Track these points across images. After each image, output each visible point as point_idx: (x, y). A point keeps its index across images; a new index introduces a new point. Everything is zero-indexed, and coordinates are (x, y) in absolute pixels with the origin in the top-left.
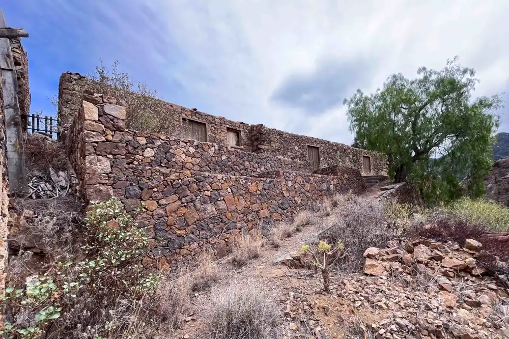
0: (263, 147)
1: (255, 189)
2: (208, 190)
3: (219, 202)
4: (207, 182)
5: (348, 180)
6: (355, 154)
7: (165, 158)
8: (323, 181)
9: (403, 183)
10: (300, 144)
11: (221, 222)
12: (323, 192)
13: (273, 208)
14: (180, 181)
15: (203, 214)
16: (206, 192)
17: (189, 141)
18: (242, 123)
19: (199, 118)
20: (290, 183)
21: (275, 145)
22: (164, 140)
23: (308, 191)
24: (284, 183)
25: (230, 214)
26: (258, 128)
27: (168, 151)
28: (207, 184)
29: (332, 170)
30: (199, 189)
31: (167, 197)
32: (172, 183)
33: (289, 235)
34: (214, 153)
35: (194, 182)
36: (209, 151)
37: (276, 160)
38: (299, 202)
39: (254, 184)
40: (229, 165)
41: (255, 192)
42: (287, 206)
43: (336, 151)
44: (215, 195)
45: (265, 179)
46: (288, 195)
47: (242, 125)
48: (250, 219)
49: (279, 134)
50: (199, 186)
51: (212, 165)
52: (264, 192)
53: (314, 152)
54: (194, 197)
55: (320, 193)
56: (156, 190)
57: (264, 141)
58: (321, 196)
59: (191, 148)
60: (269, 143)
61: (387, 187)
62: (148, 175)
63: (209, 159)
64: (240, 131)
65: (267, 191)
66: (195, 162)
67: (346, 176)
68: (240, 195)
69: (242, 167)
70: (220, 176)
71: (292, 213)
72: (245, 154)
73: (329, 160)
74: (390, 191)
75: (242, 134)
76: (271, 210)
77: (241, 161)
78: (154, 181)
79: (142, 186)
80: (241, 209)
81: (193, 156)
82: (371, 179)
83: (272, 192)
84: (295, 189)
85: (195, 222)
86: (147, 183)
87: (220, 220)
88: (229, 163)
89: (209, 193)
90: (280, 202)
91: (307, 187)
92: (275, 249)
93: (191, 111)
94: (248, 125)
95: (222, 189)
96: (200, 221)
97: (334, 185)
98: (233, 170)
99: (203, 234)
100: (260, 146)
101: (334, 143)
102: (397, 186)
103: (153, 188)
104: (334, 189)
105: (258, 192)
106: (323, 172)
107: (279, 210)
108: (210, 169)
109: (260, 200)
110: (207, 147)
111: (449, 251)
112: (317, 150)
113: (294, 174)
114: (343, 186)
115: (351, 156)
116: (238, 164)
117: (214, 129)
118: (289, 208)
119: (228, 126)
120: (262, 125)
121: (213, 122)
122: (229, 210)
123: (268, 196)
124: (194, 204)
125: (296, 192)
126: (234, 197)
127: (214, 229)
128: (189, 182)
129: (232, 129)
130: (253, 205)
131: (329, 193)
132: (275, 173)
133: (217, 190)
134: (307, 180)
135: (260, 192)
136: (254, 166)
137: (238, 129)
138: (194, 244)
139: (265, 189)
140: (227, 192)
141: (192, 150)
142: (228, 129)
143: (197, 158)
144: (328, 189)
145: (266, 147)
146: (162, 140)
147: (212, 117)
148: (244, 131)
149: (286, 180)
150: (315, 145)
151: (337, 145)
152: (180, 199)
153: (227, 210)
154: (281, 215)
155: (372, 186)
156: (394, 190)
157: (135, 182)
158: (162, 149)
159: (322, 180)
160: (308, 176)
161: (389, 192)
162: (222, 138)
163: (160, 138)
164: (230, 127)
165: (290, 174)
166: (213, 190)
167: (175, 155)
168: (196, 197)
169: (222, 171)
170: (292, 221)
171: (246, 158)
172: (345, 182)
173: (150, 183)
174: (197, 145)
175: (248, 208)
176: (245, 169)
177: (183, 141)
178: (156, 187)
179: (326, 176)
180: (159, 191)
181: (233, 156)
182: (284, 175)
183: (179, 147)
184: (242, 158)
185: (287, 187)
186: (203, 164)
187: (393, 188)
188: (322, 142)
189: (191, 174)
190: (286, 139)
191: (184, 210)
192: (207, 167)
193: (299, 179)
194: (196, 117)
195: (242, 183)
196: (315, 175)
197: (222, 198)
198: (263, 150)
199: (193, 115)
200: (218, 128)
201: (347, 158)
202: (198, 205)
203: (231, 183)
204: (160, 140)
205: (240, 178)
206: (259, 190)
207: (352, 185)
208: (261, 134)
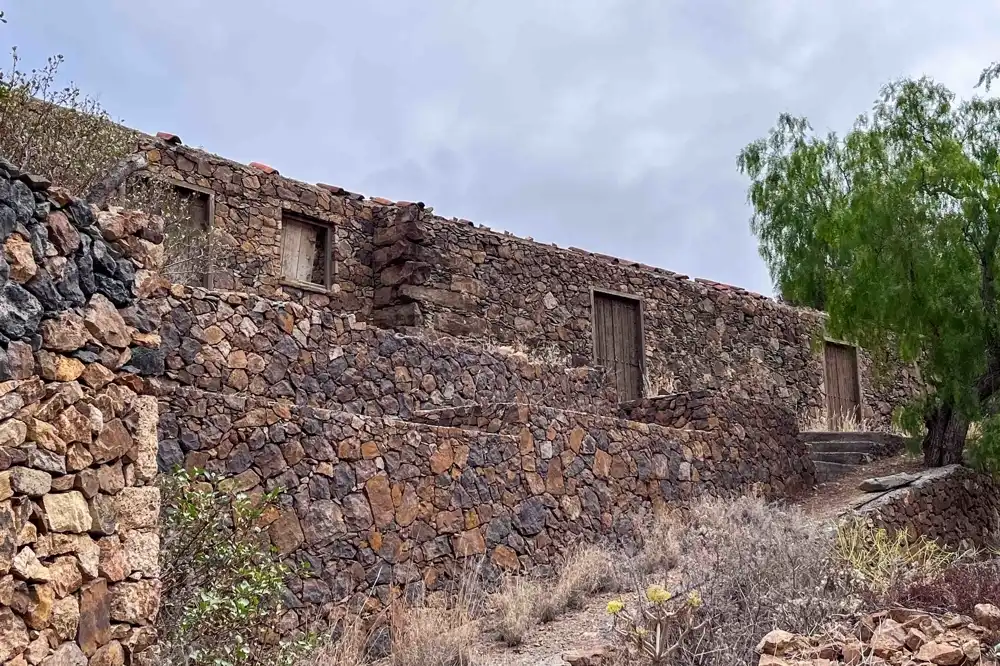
0: (420, 294)
1: (447, 462)
2: (328, 461)
3: (353, 499)
4: (326, 437)
5: (746, 446)
6: (790, 335)
7: (178, 355)
8: (655, 448)
9: (950, 469)
10: (565, 283)
11: (355, 559)
12: (654, 486)
13: (495, 528)
14: (266, 430)
15: (313, 528)
16: (324, 464)
17: (243, 299)
18: (340, 192)
19: (185, 175)
20: (548, 450)
21: (467, 289)
22: (177, 298)
23: (605, 480)
24: (530, 447)
25: (379, 534)
26: (406, 218)
27: (187, 333)
28: (326, 442)
29: (687, 407)
30: (308, 455)
31: (235, 474)
32: (247, 437)
33: (548, 618)
34: (308, 338)
35: (298, 434)
36: (296, 333)
37: (495, 361)
38: (576, 514)
39: (444, 446)
40: (348, 378)
41: (446, 474)
42: (538, 525)
43: (711, 320)
44: (344, 474)
45: (476, 432)
46: (541, 488)
47: (339, 199)
48: (431, 556)
49: (484, 246)
50: (309, 446)
51: (299, 378)
52: (472, 474)
53: (620, 319)
54: (296, 480)
55: (643, 490)
56: (213, 453)
57: (425, 271)
58: (649, 499)
59: (246, 322)
60: (445, 279)
61: (881, 480)
62: (201, 412)
63: (294, 358)
64: (332, 224)
65: (479, 470)
66: (256, 366)
67: (738, 430)
68: (407, 480)
69: (387, 385)
70: (358, 421)
71: (553, 550)
72: (398, 341)
73: (679, 356)
74: (893, 494)
75: (339, 239)
76: (491, 534)
77: (383, 366)
78: (213, 429)
79: (187, 443)
80: (406, 522)
81: (250, 348)
82: (842, 448)
83: (494, 477)
84: (563, 468)
85: (294, 553)
86: (196, 432)
87: (354, 552)
88: (350, 372)
89: (328, 469)
90: (517, 509)
91: (600, 466)
92: (511, 650)
93: (158, 146)
94: (361, 198)
95: (362, 458)
96: (306, 549)
97: (694, 462)
98: (359, 395)
99: (312, 589)
100: (408, 291)
101: (706, 283)
102: (927, 476)
103: (209, 447)
104: (696, 477)
105: (456, 473)
106: (658, 411)
107: (514, 538)
108: (294, 388)
109: (459, 498)
110: (291, 318)
111: (941, 629)
112: (632, 314)
113: (561, 418)
114: (726, 467)
115: (774, 343)
116: (376, 375)
117: (235, 216)
118: (543, 532)
119: (287, 205)
120: (421, 205)
121: (236, 188)
122: (377, 522)
123: (481, 487)
124: (294, 499)
125: (566, 479)
126: (390, 486)
127: (338, 578)
128: (286, 434)
129: (303, 215)
130: (441, 515)
131: (676, 492)
132: (501, 413)
133: (348, 461)
134: (603, 441)
135: (459, 474)
136: (424, 384)
137: (323, 217)
138: (290, 616)
139: (475, 466)
140: (372, 471)
141: (249, 327)
142: (289, 217)
143: (262, 353)
144: (673, 478)
145: (433, 295)
146: (174, 297)
147: (232, 167)
148: (347, 226)
149: (536, 437)
150: (623, 291)
151: (714, 292)
152: (263, 483)
153: (370, 522)
154: (518, 554)
155: (840, 473)
156: (906, 491)
157: (173, 432)
158: (172, 326)
159: (653, 444)
160: (605, 427)
161: (886, 498)
162: (263, 251)
163: (169, 293)
164: (296, 208)
165: (549, 418)
166: (340, 459)
167: (204, 343)
168: (300, 477)
169: (328, 398)
170: (553, 576)
171: (399, 356)
172: (734, 452)
173: (202, 435)
174: (264, 314)
175: (426, 520)
176: (396, 393)
177: (226, 302)
178: (215, 446)
179: (666, 430)
180: (222, 456)
181: (361, 349)
182: (530, 420)
183: (215, 320)
184: (388, 355)
185: (538, 461)
186: (277, 374)
187: (907, 484)
188: (657, 280)
189: (292, 413)
190: (510, 264)
191: (271, 514)
192: (287, 384)
193: (578, 439)
194: (177, 169)
195: (412, 442)
196: (630, 424)
197: (361, 486)
198: (422, 305)
199: (166, 160)
200: (252, 211)
201: (756, 350)
202: (304, 503)
203: (386, 442)
204: (170, 298)
205: (410, 428)
206: (457, 467)
207: (762, 467)
208: (417, 242)
